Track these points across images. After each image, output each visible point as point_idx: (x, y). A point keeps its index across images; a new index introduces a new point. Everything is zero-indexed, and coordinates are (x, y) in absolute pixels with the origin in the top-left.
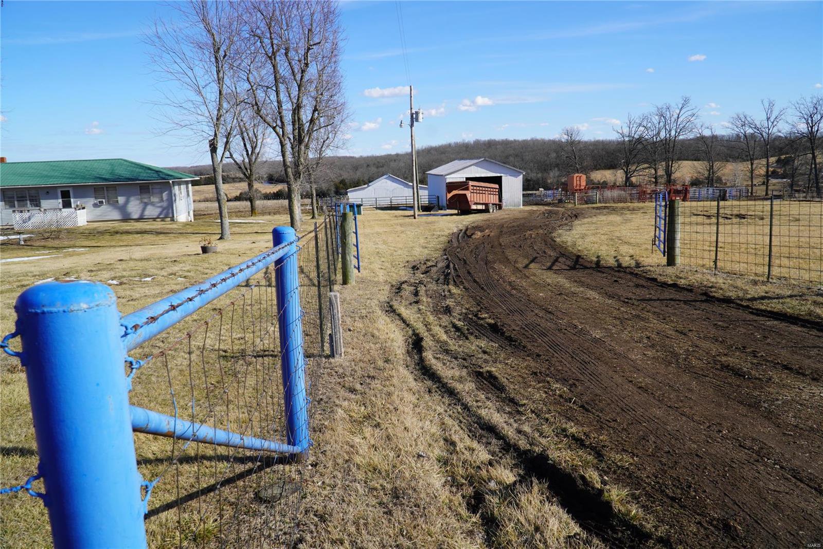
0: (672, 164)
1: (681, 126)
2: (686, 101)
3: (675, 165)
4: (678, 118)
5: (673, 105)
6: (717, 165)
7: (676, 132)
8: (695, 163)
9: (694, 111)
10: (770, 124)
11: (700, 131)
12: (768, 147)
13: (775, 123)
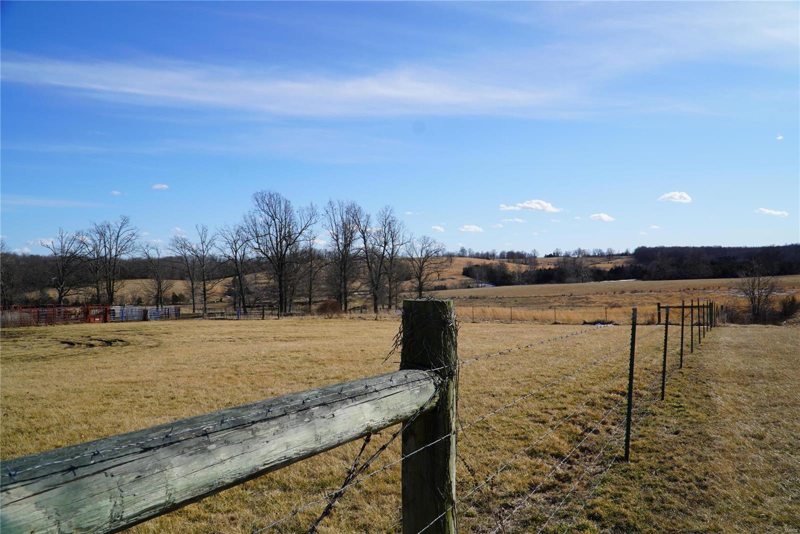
0: (113, 284)
1: (122, 245)
2: (125, 221)
3: (117, 284)
4: (118, 237)
5: (112, 223)
6: (165, 282)
7: (116, 251)
8: (144, 281)
9: (135, 231)
10: (205, 247)
11: (146, 251)
12: (204, 268)
13: (209, 246)
